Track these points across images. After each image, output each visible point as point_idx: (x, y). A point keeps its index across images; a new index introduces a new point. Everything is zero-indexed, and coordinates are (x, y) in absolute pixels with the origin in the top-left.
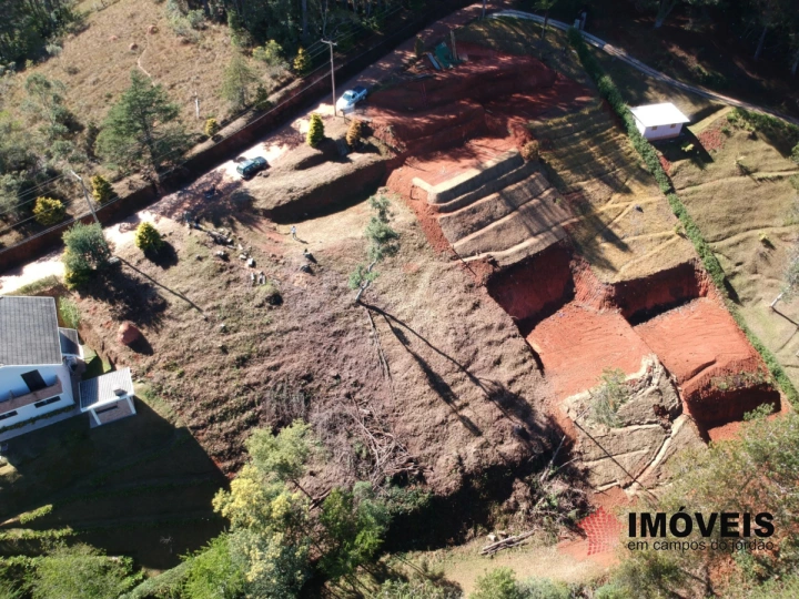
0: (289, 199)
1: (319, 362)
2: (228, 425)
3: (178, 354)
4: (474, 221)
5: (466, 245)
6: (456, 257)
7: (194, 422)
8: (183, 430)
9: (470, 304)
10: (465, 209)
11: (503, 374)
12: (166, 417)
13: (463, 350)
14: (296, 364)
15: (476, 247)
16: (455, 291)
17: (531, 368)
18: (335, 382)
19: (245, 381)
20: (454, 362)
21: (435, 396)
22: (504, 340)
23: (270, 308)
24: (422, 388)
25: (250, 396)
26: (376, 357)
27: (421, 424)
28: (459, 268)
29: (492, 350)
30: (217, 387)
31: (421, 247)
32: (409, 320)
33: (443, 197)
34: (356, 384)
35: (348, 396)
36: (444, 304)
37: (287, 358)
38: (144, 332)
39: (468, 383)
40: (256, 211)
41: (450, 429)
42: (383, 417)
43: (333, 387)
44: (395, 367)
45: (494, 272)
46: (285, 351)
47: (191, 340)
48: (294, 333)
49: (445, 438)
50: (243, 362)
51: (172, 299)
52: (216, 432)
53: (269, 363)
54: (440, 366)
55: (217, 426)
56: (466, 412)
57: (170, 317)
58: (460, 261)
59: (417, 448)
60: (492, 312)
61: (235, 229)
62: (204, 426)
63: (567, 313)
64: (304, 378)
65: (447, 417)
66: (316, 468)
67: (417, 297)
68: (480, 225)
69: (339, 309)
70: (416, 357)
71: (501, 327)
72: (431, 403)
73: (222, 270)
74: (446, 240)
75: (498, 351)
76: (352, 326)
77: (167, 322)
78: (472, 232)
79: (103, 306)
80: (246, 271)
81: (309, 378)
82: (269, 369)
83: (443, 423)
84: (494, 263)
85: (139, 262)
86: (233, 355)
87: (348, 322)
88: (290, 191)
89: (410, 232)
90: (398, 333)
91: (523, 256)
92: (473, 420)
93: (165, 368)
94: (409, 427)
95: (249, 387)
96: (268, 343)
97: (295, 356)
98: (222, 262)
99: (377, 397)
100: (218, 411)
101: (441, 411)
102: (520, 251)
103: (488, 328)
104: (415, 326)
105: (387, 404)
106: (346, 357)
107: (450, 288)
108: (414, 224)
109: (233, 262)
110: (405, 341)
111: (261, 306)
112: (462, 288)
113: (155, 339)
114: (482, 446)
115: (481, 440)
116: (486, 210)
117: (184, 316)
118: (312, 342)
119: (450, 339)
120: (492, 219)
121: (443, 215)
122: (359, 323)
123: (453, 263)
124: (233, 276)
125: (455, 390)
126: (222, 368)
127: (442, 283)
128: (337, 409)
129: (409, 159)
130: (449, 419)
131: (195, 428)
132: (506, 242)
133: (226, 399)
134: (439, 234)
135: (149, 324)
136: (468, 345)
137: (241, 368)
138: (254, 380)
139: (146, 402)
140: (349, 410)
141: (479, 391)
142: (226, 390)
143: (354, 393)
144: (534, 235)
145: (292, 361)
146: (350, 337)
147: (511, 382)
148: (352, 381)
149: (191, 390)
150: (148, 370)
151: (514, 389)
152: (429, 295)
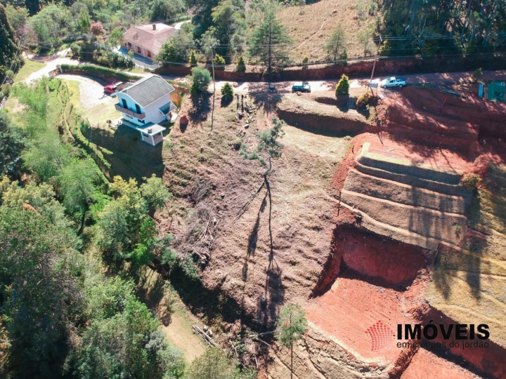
0: (293, 111)
1: (224, 185)
2: (176, 178)
3: (189, 140)
4: (373, 189)
5: (352, 196)
6: (338, 198)
7: (169, 167)
8: (164, 166)
9: (314, 225)
10: (374, 178)
11: (288, 271)
12: (163, 157)
13: (282, 240)
14: (216, 178)
15: (357, 203)
16: (315, 211)
17: (309, 286)
18: (220, 198)
19: (196, 168)
20: (271, 240)
21: (246, 243)
22: (310, 258)
23: (232, 149)
24: (245, 235)
25: (192, 175)
26: (244, 204)
27: (227, 248)
28: (332, 204)
29: (298, 255)
30: (186, 162)
31: (324, 177)
32: (275, 203)
33: (365, 161)
34: (225, 206)
35: (218, 208)
36: (301, 212)
37: (216, 173)
38: (189, 123)
39: (266, 255)
40: (275, 107)
41: (236, 263)
42: (219, 229)
43: (218, 199)
44: (246, 216)
45: (352, 225)
46: (219, 169)
47: (198, 138)
48: (228, 166)
49: (230, 264)
50: (202, 160)
51: (209, 119)
52: (171, 177)
53: (209, 169)
54: (263, 234)
55: (173, 175)
56: (250, 266)
57: (201, 125)
58: (338, 201)
59: (216, 255)
60: (323, 240)
61: (259, 108)
62: (170, 171)
63: (385, 293)
64: (213, 186)
65: (240, 257)
66: (182, 223)
67: (292, 197)
68: (375, 194)
69: (253, 171)
70: (258, 220)
71: (317, 251)
72: (241, 245)
73: (234, 121)
74: (343, 185)
75: (299, 258)
76: (251, 183)
77: (199, 126)
78: (365, 193)
79: (191, 105)
80: (241, 128)
81: (214, 188)
82: (207, 171)
83: (236, 257)
84: (359, 220)
85: (218, 99)
86: (202, 155)
87: (251, 180)
88: (299, 107)
89: (328, 165)
90: (264, 203)
91: (386, 234)
92: (249, 272)
93: (181, 141)
94: (223, 244)
95: (194, 171)
96: (216, 161)
97: (219, 175)
98: (237, 117)
99: (226, 219)
100: (178, 170)
101: (241, 253)
102: (386, 230)
103: (309, 244)
104: (275, 207)
105: (225, 226)
106: (235, 193)
107: (314, 208)
108: (335, 164)
109: (242, 121)
110: (262, 209)
111: (230, 145)
112: (320, 214)
113: (190, 128)
114: (239, 286)
115: (242, 283)
116: (389, 189)
117: (205, 128)
118: (230, 175)
119: (282, 229)
120: (388, 197)
121: (355, 171)
122: (254, 185)
123: (332, 199)
124: (235, 126)
125: (257, 251)
126: (195, 156)
127: (314, 203)
128: (209, 208)
129: (383, 132)
130: (240, 260)
131: (167, 169)
132: (383, 217)
133: (184, 169)
134: (343, 178)
135: (194, 123)
136: (288, 240)
137: (200, 163)
138: (198, 171)
139: (163, 147)
140: (212, 213)
141: (266, 264)
142: (188, 165)
143: (221, 209)
144: (411, 230)
145: (216, 175)
146: (245, 187)
147: (286, 278)
148: (226, 204)
149: (179, 155)
150: (176, 137)
151: (285, 283)
152: (298, 201)
